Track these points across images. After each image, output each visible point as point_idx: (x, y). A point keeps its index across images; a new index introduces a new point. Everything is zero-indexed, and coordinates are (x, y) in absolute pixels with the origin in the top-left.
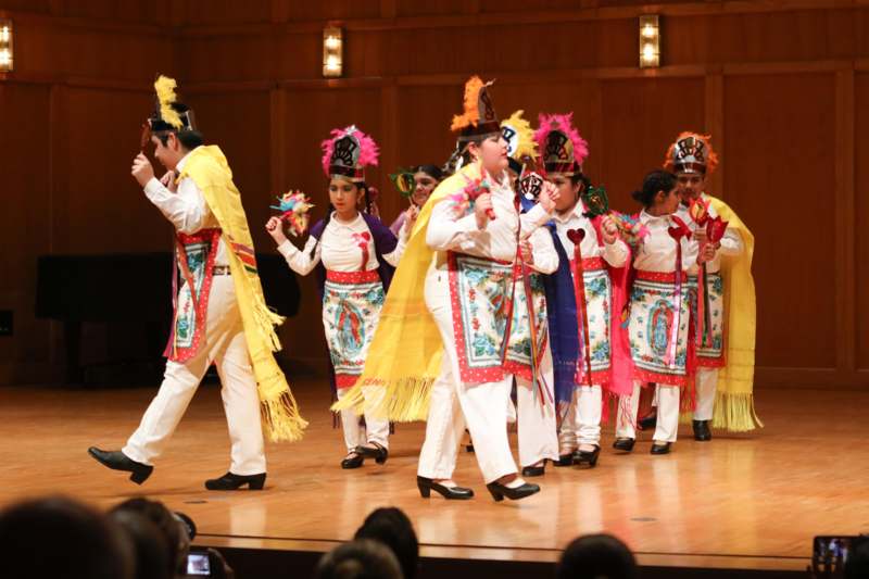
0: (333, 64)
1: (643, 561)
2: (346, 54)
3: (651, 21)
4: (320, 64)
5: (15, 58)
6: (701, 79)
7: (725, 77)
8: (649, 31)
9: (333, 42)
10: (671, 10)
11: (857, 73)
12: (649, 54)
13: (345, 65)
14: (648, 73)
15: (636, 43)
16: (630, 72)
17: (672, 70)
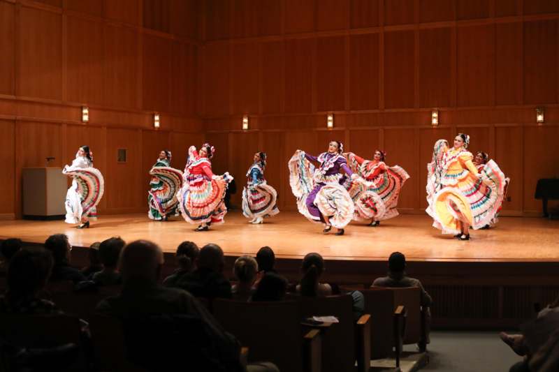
0: (245, 126)
1: (324, 258)
2: (249, 123)
3: (330, 115)
4: (242, 126)
5: (160, 124)
6: (343, 131)
7: (350, 131)
8: (330, 118)
9: (245, 120)
10: (336, 113)
11: (384, 130)
12: (330, 124)
13: (248, 126)
14: (331, 129)
15: (326, 121)
16: (325, 129)
17: (336, 129)
